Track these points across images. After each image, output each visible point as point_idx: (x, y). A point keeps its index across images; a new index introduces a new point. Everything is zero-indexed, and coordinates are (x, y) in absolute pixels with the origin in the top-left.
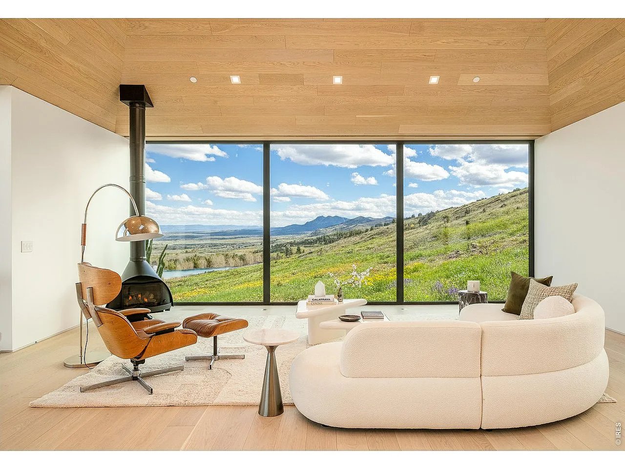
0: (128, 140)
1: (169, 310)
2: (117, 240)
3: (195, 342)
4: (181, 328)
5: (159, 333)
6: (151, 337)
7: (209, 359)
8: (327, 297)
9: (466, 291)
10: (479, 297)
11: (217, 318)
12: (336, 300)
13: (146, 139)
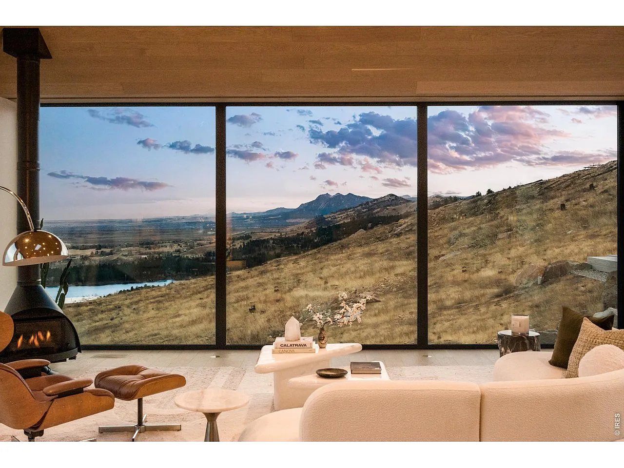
0: (15, 104)
1: (74, 358)
2: (5, 264)
3: (111, 406)
4: (92, 387)
5: (62, 395)
6: (52, 400)
7: (131, 430)
8: (303, 340)
9: (509, 333)
10: (527, 341)
11: (143, 373)
12: (316, 346)
13: (41, 101)
